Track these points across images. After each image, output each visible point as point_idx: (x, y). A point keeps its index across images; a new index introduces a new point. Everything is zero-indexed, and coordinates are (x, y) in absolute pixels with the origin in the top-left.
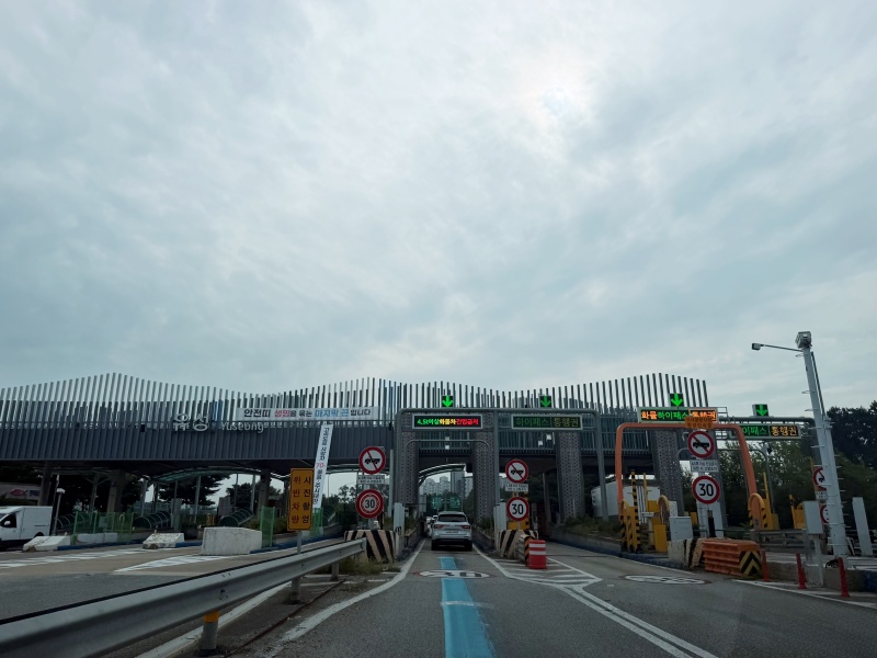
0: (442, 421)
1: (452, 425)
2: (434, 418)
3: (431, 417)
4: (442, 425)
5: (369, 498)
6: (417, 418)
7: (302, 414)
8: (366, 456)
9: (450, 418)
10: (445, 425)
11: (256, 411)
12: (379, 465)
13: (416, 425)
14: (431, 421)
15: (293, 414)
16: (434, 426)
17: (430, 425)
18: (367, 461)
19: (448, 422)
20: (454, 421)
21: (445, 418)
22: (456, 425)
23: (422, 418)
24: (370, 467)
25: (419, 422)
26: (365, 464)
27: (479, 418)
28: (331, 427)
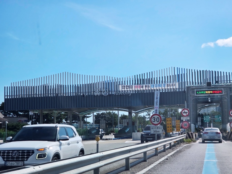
0: (207, 92)
1: (211, 93)
2: (203, 91)
3: (202, 91)
4: (206, 94)
5: (185, 123)
6: (197, 91)
7: (146, 87)
8: (183, 111)
9: (210, 91)
10: (208, 94)
11: (127, 86)
12: (187, 114)
13: (197, 94)
14: (203, 92)
15: (143, 87)
16: (204, 94)
17: (202, 94)
18: (184, 113)
19: (209, 92)
20: (212, 92)
21: (208, 91)
22: (213, 94)
23: (199, 91)
24: (185, 114)
25: (198, 93)
26: (183, 114)
27: (222, 90)
28: (159, 92)
